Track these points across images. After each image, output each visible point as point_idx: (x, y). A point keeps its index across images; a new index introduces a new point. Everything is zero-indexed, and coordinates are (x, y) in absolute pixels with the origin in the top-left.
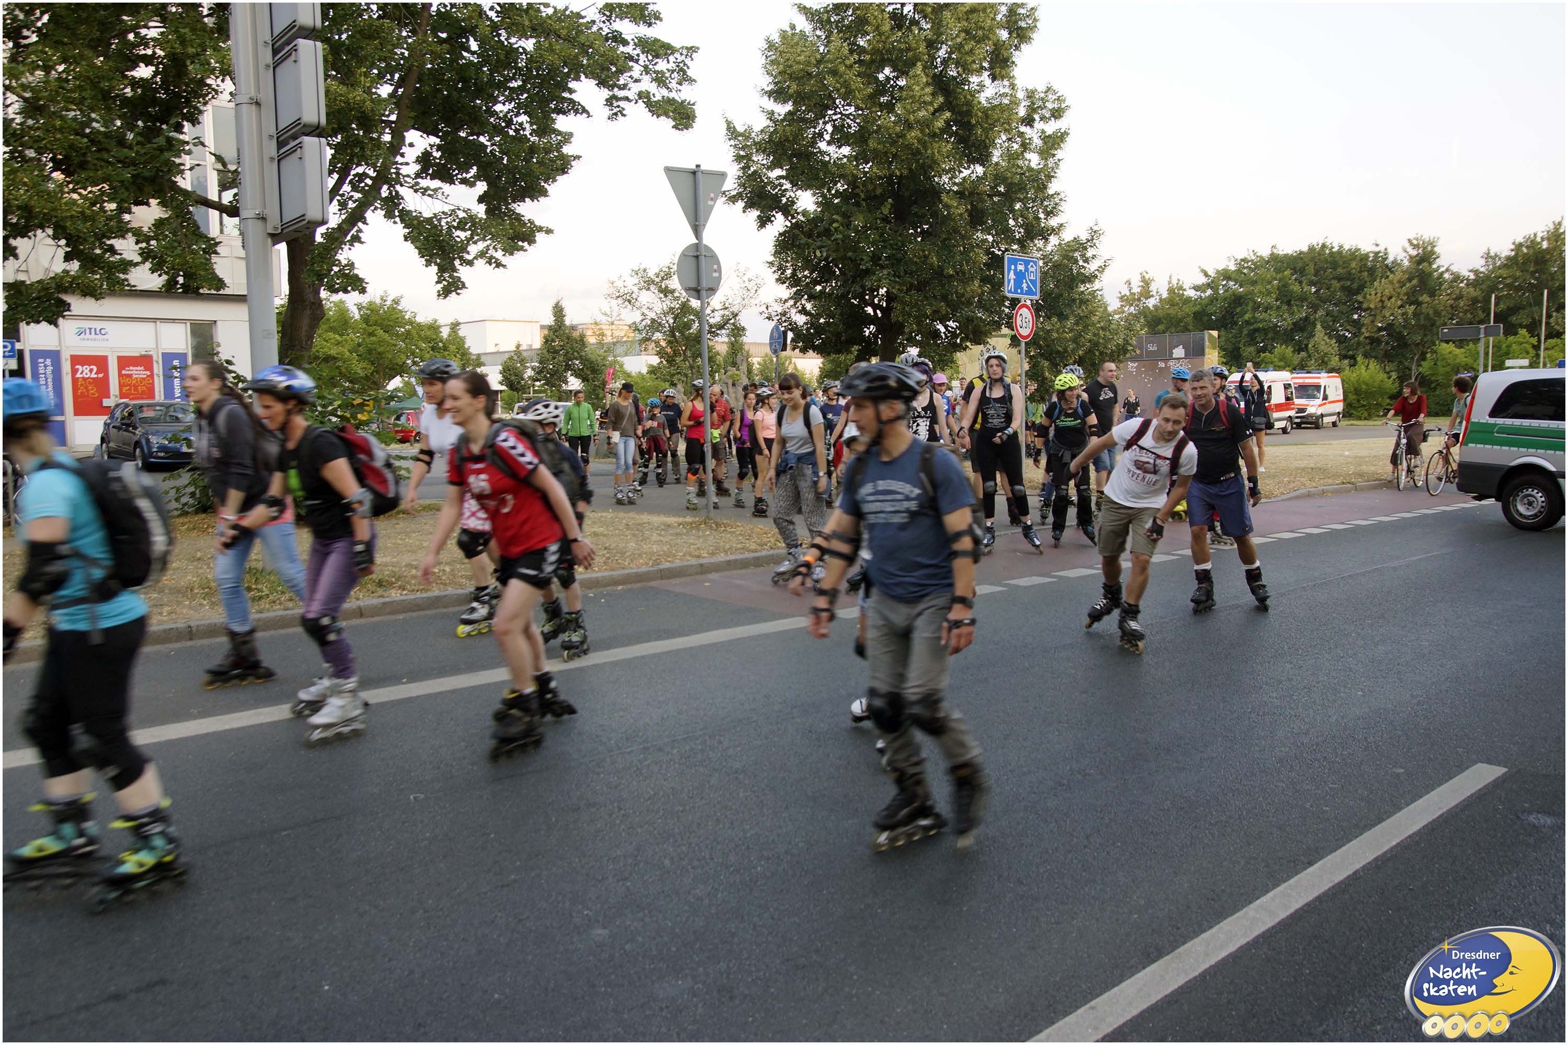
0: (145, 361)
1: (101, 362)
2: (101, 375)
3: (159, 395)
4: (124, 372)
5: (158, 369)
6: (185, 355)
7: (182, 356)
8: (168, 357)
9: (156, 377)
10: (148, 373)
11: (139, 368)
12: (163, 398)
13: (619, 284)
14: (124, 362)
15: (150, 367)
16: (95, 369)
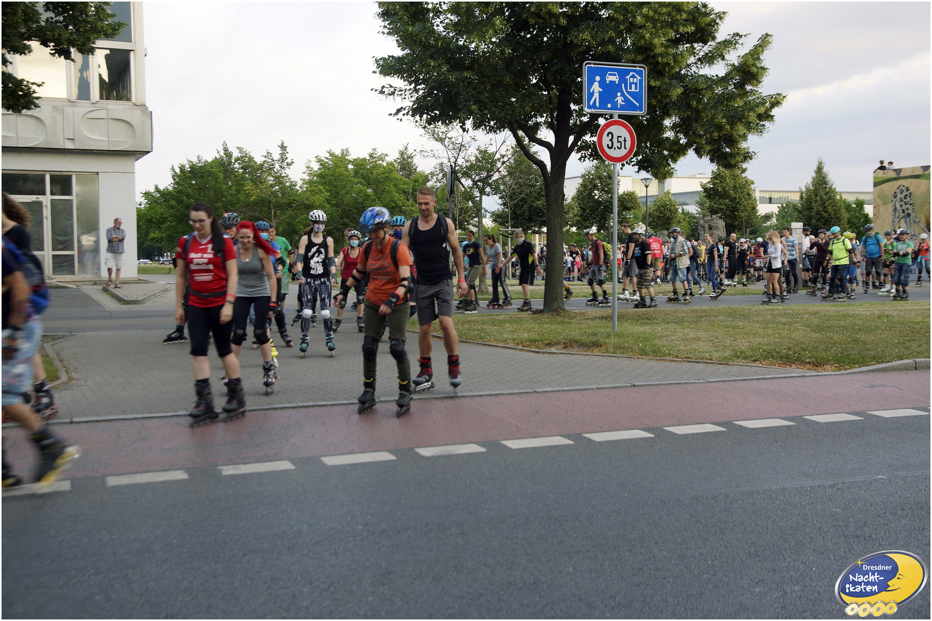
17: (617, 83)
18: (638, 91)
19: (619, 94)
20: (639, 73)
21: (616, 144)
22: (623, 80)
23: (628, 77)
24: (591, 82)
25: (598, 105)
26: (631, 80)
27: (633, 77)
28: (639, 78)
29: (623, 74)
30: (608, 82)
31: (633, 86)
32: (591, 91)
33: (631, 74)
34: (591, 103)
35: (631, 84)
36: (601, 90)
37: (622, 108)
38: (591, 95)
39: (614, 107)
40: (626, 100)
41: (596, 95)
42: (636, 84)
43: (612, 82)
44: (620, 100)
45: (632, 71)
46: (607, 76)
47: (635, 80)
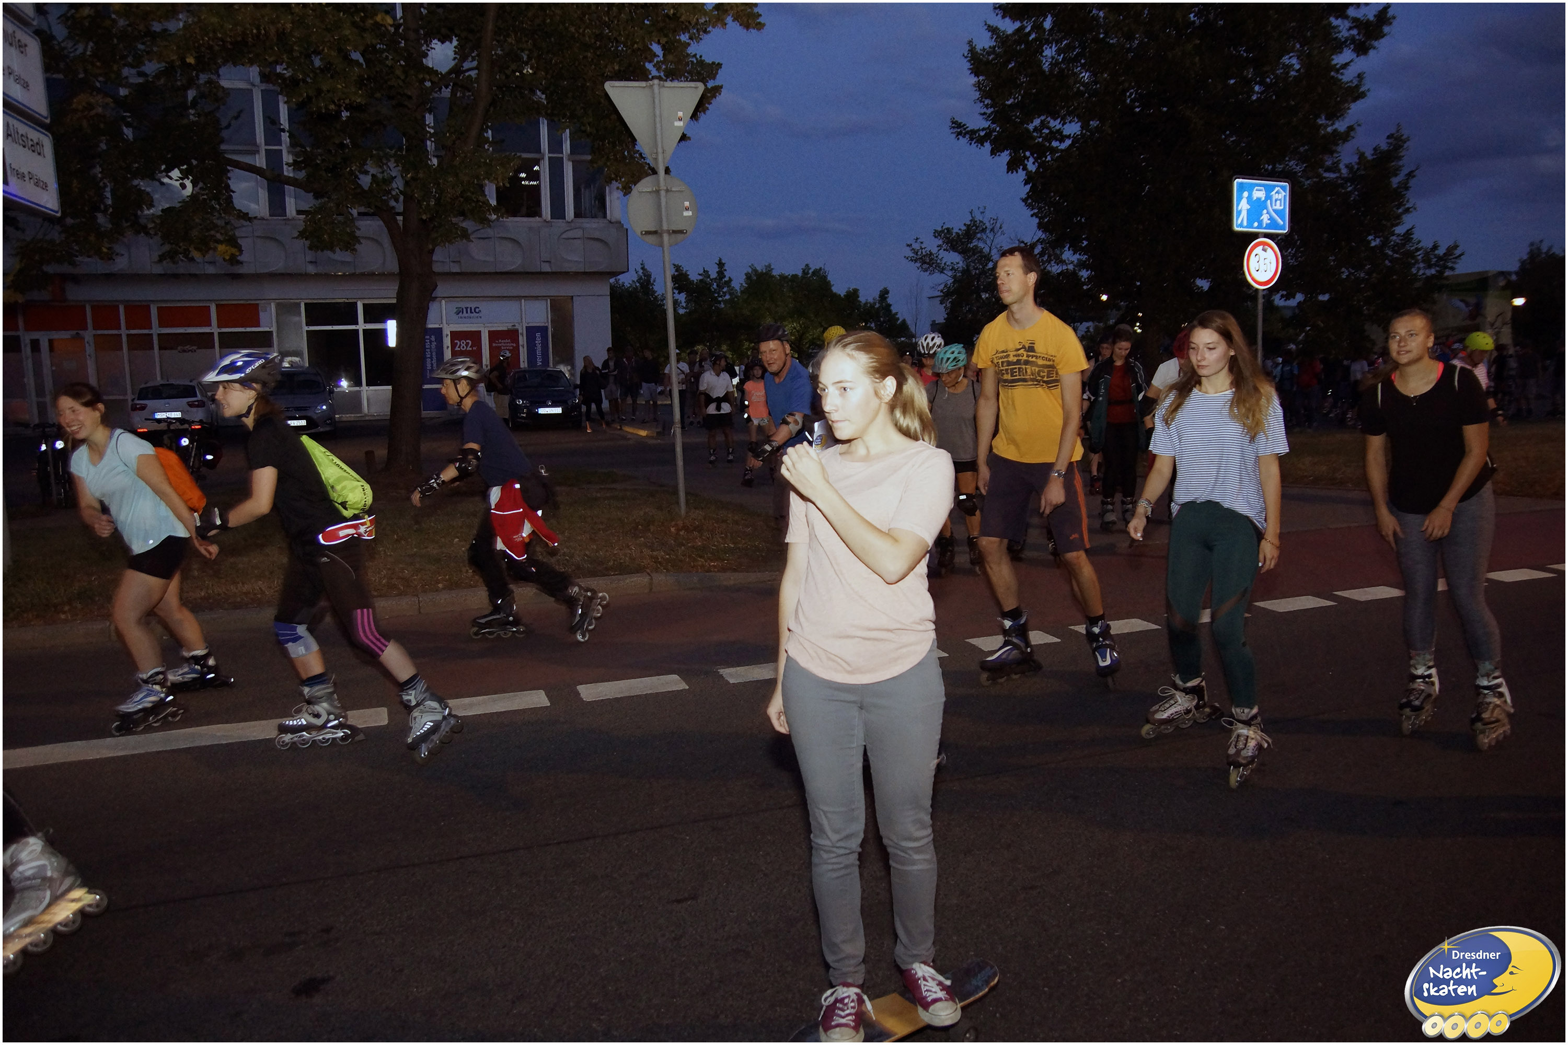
0: (512, 334)
1: (475, 336)
2: (475, 348)
3: (524, 364)
4: (494, 345)
5: (522, 340)
6: (546, 328)
7: (543, 330)
8: (531, 331)
9: (521, 348)
10: (515, 345)
11: (507, 341)
12: (526, 366)
13: (916, 246)
14: (493, 335)
15: (516, 341)
16: (470, 342)
17: (1263, 199)
18: (1282, 207)
19: (1265, 211)
20: (1283, 188)
21: (1262, 268)
22: (1268, 197)
23: (1273, 193)
24: (1240, 199)
25: (1245, 224)
26: (1277, 196)
27: (1278, 192)
28: (1284, 194)
29: (1269, 190)
30: (1255, 198)
31: (1278, 202)
32: (1239, 208)
33: (1277, 189)
34: (1239, 222)
35: (1276, 200)
36: (1249, 207)
37: (1268, 226)
38: (1239, 213)
39: (1260, 226)
40: (1271, 218)
41: (1244, 214)
42: (1280, 200)
43: (1258, 199)
44: (1265, 218)
45: (1278, 186)
46: (1254, 191)
47: (1279, 197)
